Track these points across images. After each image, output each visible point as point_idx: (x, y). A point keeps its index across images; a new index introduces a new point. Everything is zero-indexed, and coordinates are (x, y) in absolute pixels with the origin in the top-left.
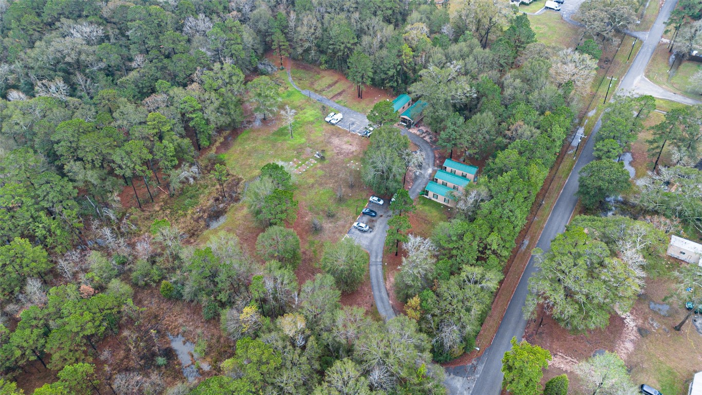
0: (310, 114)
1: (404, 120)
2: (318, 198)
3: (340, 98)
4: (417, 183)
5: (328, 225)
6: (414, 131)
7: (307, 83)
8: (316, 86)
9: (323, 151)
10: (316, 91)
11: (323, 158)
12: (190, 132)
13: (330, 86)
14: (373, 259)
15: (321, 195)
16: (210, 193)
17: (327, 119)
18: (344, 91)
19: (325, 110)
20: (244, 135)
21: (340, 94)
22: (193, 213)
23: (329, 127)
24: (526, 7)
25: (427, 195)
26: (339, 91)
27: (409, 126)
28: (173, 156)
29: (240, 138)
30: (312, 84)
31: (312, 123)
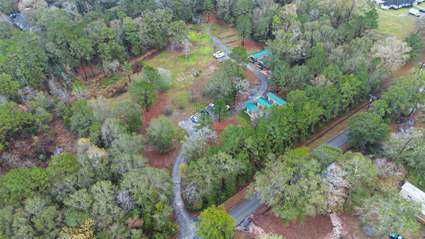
0: (207, 50)
1: (260, 64)
2: (180, 97)
3: (230, 45)
4: (246, 103)
5: (176, 113)
6: (264, 72)
7: (217, 32)
8: (221, 36)
9: (200, 72)
10: (219, 38)
11: (198, 75)
13: (229, 37)
15: (183, 96)
16: (125, 80)
17: (214, 55)
18: (236, 41)
19: (216, 49)
20: (163, 54)
21: (232, 42)
22: (110, 88)
23: (214, 59)
24: (394, 11)
25: (246, 111)
26: (233, 40)
27: (262, 69)
29: (159, 56)
30: (219, 34)
31: (205, 55)
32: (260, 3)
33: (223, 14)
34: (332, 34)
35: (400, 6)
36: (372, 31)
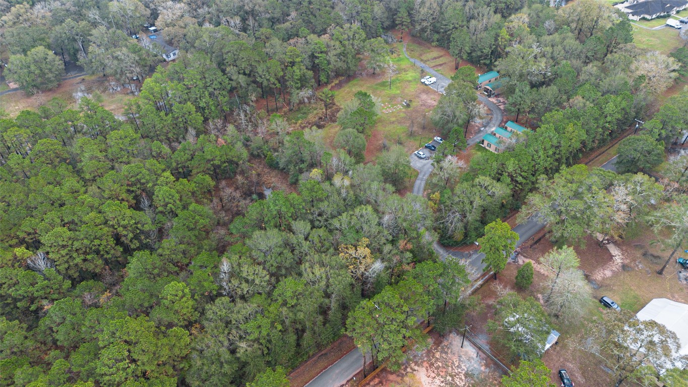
0: (411, 75)
1: (486, 90)
2: (394, 131)
3: (439, 68)
4: (479, 135)
5: (394, 148)
6: (493, 100)
7: (417, 54)
8: (424, 58)
9: (411, 101)
10: (422, 60)
11: (408, 106)
12: (315, 68)
13: (435, 58)
14: (420, 176)
15: (399, 130)
16: (317, 114)
17: (423, 80)
18: (445, 63)
19: (423, 73)
20: (354, 82)
21: (441, 65)
22: (302, 123)
23: (423, 87)
24: (646, 23)
25: (483, 144)
26: (441, 63)
27: (489, 96)
28: (298, 80)
29: (350, 84)
30: (421, 55)
31: (410, 81)
32: (476, 15)
33: (423, 30)
34: (579, 50)
35: (654, 16)
36: (629, 46)
